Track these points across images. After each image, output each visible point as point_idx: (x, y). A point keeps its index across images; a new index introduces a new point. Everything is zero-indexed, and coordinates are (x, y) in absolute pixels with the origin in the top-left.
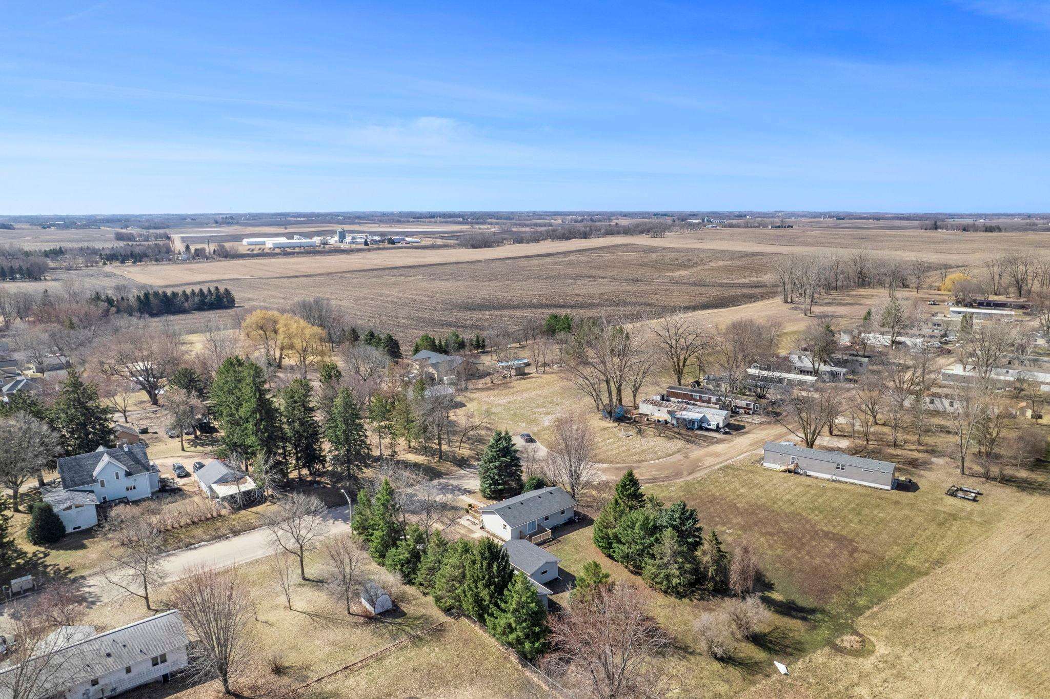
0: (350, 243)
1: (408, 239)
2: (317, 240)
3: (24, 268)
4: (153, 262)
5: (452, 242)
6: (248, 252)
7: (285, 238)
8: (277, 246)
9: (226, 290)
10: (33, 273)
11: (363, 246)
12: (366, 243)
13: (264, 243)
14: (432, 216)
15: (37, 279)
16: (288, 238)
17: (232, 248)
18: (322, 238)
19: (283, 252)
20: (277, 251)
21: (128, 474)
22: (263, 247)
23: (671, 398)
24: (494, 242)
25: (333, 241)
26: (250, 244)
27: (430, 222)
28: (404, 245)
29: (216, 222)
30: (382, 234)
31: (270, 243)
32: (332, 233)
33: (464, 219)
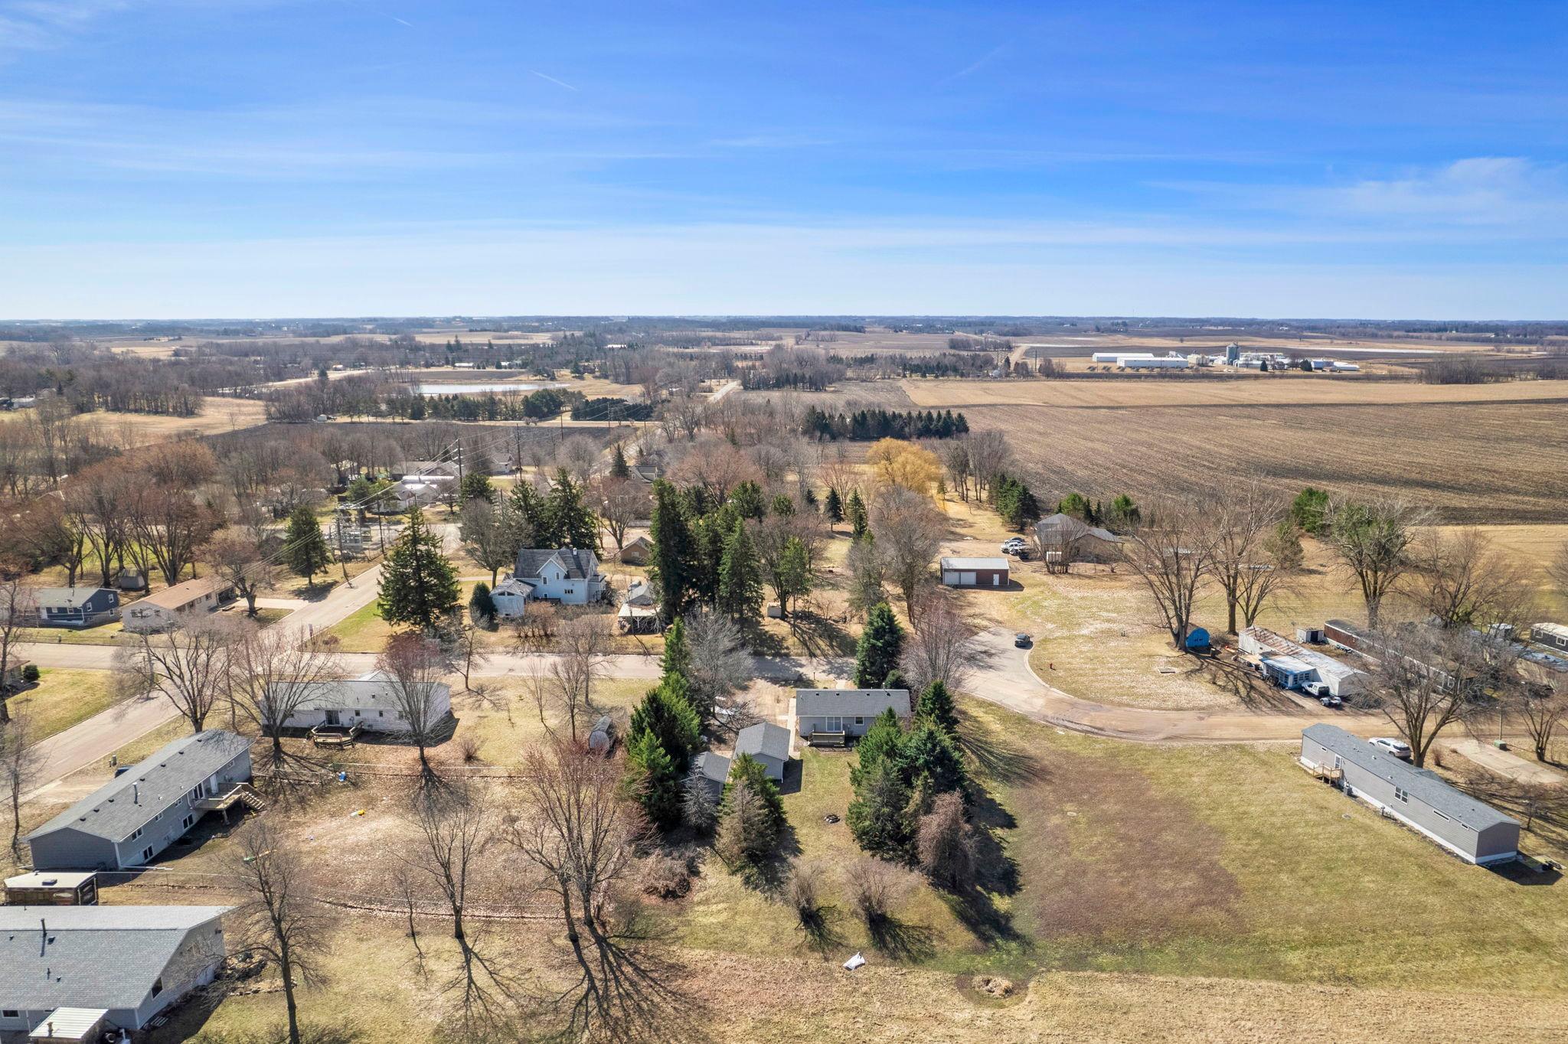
0: (1242, 366)
1: (1338, 364)
2: (1193, 359)
3: (807, 376)
4: (958, 378)
5: (1406, 371)
6: (1088, 371)
7: (1151, 355)
8: (1132, 365)
9: (960, 415)
10: (817, 383)
11: (1258, 372)
12: (1264, 367)
13: (1114, 360)
14: (1442, 328)
15: (817, 390)
16: (1155, 355)
17: (1059, 365)
18: (1200, 356)
19: (1134, 374)
20: (1128, 371)
21: (567, 577)
22: (1109, 365)
23: (1330, 640)
24: (1488, 375)
25: (1220, 361)
26: (1100, 360)
27: (1429, 338)
28: (1328, 373)
29: (1098, 330)
30: (1293, 354)
31: (1122, 359)
32: (1219, 350)
33: (1497, 335)
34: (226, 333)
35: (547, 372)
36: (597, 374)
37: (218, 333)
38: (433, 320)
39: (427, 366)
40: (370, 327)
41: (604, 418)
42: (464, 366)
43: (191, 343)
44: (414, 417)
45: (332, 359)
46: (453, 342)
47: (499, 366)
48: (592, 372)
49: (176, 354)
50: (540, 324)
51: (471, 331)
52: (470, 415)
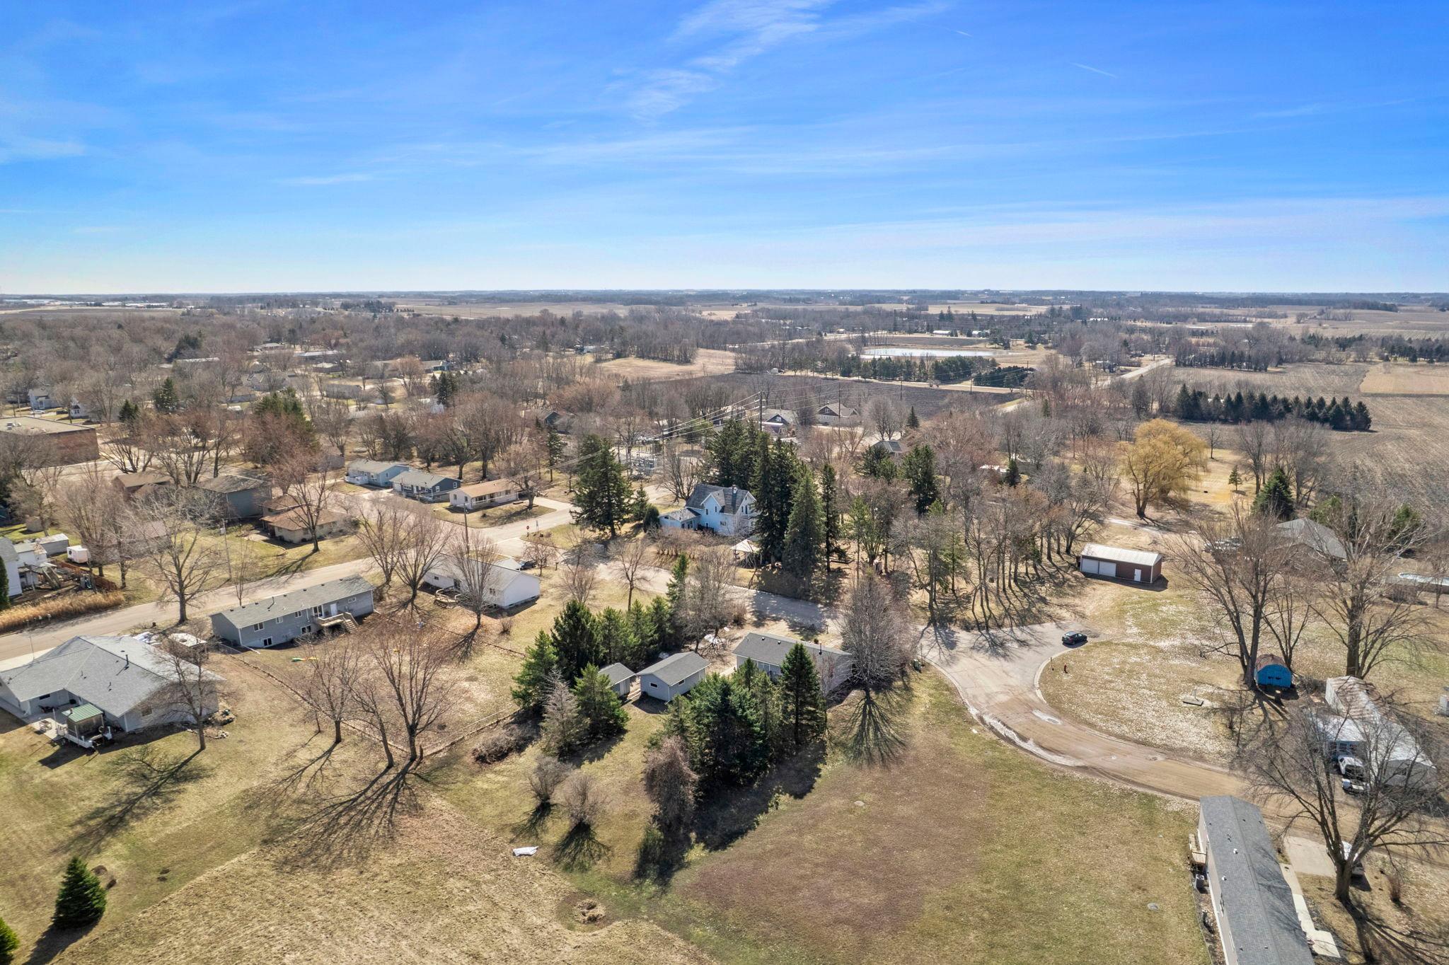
9: (1360, 404)
21: (722, 511)
34: (791, 301)
35: (1002, 340)
36: (1050, 345)
37: (785, 301)
38: (963, 293)
39: (910, 332)
40: (905, 298)
41: (1000, 384)
42: (941, 333)
43: (745, 309)
44: (843, 374)
45: (838, 324)
46: (945, 312)
47: (970, 335)
48: (1045, 342)
49: (737, 316)
50: (1033, 298)
51: (982, 303)
52: (888, 375)
